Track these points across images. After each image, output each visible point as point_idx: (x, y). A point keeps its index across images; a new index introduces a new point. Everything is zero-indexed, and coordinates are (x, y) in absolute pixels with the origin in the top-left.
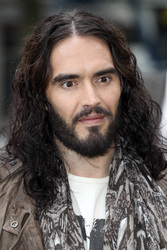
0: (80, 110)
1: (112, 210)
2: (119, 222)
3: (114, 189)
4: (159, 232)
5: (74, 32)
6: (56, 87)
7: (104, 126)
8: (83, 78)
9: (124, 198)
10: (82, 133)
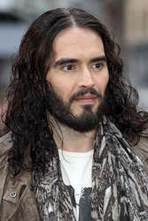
0: (77, 90)
1: (97, 180)
2: (104, 191)
3: (98, 162)
4: (140, 197)
7: (96, 105)
8: (81, 63)
9: (108, 170)
10: (77, 110)
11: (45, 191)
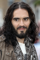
5: (20, 7)
6: (14, 20)
7: (25, 31)
9: (31, 50)
10: (19, 32)
11: (17, 53)
